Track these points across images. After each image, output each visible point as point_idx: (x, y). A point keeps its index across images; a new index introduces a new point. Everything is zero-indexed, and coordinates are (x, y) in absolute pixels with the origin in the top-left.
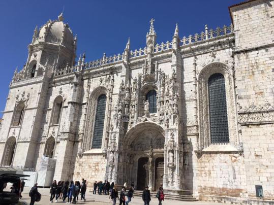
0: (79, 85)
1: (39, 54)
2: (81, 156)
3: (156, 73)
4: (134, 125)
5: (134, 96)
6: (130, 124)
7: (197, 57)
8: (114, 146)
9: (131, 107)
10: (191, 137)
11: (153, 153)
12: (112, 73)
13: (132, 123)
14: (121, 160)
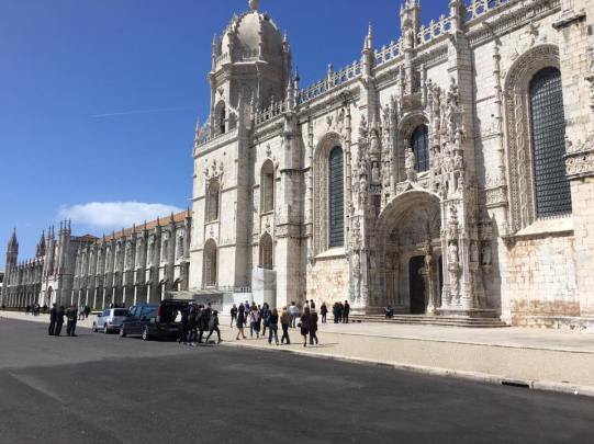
0: (294, 137)
1: (226, 86)
2: (314, 261)
3: (422, 90)
4: (390, 200)
5: (387, 142)
6: (383, 197)
7: (501, 39)
8: (358, 242)
9: (383, 165)
10: (494, 210)
11: (431, 248)
12: (345, 104)
13: (387, 195)
14: (373, 265)
